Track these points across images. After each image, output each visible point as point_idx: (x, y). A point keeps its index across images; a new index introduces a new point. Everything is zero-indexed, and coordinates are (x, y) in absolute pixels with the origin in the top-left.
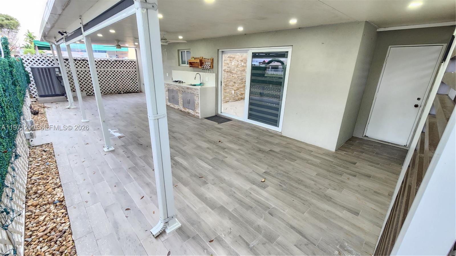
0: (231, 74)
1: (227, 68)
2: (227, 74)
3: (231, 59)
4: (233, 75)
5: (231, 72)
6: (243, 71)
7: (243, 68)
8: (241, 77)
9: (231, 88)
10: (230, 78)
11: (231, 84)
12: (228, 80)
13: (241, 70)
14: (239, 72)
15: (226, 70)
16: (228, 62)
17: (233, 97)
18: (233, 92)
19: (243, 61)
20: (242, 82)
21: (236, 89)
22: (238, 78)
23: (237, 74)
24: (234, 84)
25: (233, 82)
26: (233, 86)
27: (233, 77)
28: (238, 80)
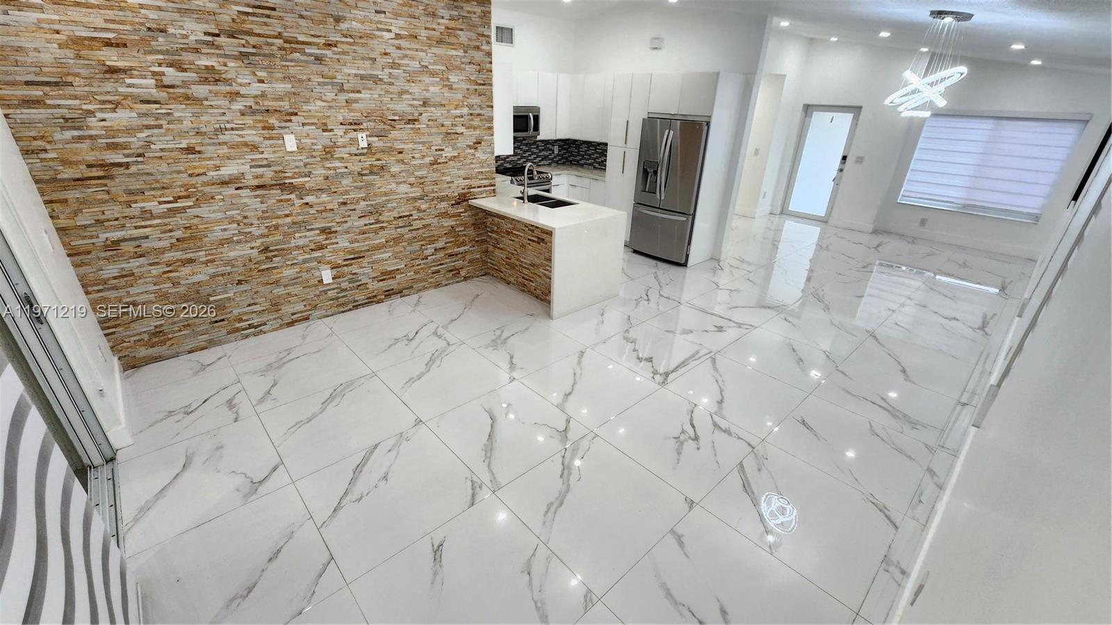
0: (293, 196)
1: (251, 167)
2: (256, 197)
3: (273, 121)
4: (309, 199)
5: (284, 187)
6: (372, 173)
7: (369, 161)
8: (363, 203)
9: (305, 261)
10: (287, 216)
11: (301, 242)
12: (276, 227)
13: (356, 168)
14: (345, 182)
15: (249, 177)
16: (251, 136)
17: (331, 294)
18: (327, 276)
19: (365, 125)
20: (378, 222)
21: (345, 260)
22: (343, 208)
23: (333, 190)
24: (326, 239)
25: (318, 232)
26: (321, 248)
27: (311, 206)
28: (349, 216)
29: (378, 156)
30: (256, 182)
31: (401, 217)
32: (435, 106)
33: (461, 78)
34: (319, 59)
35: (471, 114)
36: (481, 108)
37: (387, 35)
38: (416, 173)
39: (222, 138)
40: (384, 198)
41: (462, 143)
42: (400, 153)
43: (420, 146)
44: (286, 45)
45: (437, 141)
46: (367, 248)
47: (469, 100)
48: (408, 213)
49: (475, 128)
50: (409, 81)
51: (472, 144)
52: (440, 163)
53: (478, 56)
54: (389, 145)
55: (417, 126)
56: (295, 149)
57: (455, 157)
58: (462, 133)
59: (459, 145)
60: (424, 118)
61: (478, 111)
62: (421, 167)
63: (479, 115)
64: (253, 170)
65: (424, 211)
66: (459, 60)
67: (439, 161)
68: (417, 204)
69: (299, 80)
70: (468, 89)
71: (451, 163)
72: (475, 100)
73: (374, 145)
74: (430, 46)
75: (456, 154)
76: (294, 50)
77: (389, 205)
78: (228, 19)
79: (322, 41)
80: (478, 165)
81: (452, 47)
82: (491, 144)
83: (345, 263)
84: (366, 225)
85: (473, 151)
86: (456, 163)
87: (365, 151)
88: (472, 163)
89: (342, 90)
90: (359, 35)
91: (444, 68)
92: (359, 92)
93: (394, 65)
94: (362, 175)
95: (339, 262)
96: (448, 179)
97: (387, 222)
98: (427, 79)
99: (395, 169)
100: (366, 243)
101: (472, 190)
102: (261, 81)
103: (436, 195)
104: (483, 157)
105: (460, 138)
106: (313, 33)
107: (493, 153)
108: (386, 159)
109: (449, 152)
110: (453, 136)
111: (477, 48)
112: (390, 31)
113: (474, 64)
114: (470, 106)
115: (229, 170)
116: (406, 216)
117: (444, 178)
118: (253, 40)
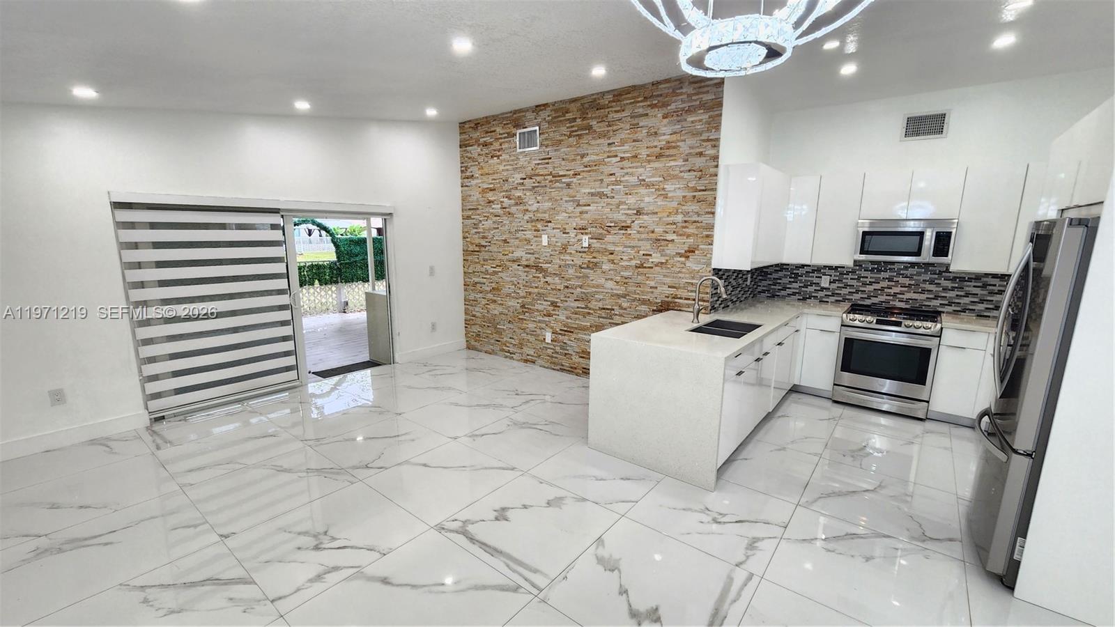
0: (541, 275)
1: (526, 253)
2: (525, 272)
3: (539, 226)
4: (548, 279)
5: (538, 269)
6: (588, 267)
7: (588, 258)
8: (579, 290)
9: (540, 322)
10: (536, 287)
11: (540, 307)
12: (530, 293)
13: (579, 262)
14: (571, 271)
15: (524, 259)
16: (529, 235)
17: (549, 351)
18: (549, 337)
19: (589, 230)
20: (586, 307)
21: (561, 330)
22: (566, 290)
23: (563, 276)
24: (554, 310)
25: (549, 303)
26: (549, 315)
27: (549, 284)
28: (569, 297)
29: (594, 255)
30: (526, 263)
31: (604, 309)
32: (647, 214)
33: (678, 186)
34: (568, 185)
35: (686, 222)
36: (699, 215)
37: (614, 160)
38: (622, 273)
39: (518, 235)
40: (594, 290)
41: (671, 250)
42: (612, 254)
43: (629, 250)
44: (553, 179)
45: (646, 247)
46: (576, 326)
47: (683, 208)
48: (610, 307)
49: (688, 236)
50: (627, 194)
51: (683, 252)
52: (645, 267)
53: (699, 162)
54: (604, 246)
55: (630, 232)
56: (547, 244)
57: (662, 263)
58: (673, 241)
59: (668, 252)
60: (635, 226)
61: (695, 218)
62: (626, 268)
63: (695, 222)
64: (527, 255)
65: (625, 309)
66: (678, 169)
67: (645, 265)
68: (620, 301)
69: (556, 200)
70: (684, 197)
71: (657, 269)
72: (694, 207)
73: (593, 246)
74: (649, 162)
75: (664, 261)
76: (557, 181)
77: (596, 296)
78: (530, 168)
79: (572, 172)
80: (687, 276)
81: (672, 158)
82: (708, 254)
83: (560, 332)
84: (578, 307)
85: (683, 259)
86: (662, 269)
87: (587, 250)
88: (680, 272)
89: (578, 205)
90: (595, 164)
91: (661, 179)
92: (589, 205)
93: (617, 183)
94: (582, 268)
95: (558, 330)
96: (652, 284)
97: (593, 310)
98: (643, 191)
99: (606, 267)
100: (577, 322)
101: (677, 300)
102: (538, 202)
103: (637, 296)
104: (696, 267)
105: (670, 245)
106: (567, 168)
107: (709, 264)
108: (600, 258)
109: (657, 257)
110: (663, 243)
111: (701, 154)
112: (616, 156)
113: (694, 171)
114: (686, 214)
115: (518, 254)
116: (608, 309)
117: (648, 282)
118: (538, 178)
